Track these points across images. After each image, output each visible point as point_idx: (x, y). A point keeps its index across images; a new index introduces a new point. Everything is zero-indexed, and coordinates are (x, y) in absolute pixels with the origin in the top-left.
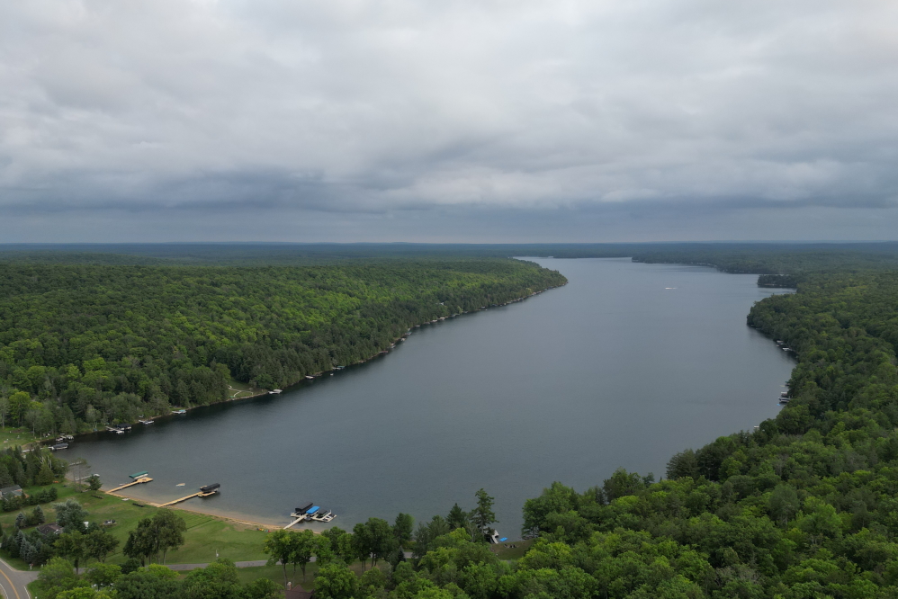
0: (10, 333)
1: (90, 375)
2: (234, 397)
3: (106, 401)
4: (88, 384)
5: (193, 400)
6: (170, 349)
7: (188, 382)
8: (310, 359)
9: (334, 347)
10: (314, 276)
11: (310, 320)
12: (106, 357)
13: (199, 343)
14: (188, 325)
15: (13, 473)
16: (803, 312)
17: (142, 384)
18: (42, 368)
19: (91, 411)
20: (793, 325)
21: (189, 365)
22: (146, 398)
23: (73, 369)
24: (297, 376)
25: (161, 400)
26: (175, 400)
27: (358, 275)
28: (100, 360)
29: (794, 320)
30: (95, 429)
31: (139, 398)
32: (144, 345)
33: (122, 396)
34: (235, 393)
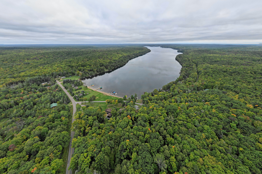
0: (78, 62)
1: (87, 69)
2: (105, 71)
3: (89, 72)
4: (87, 70)
5: (100, 72)
6: (97, 64)
7: (99, 69)
8: (115, 65)
9: (119, 63)
10: (117, 52)
11: (116, 59)
12: (89, 65)
13: (101, 63)
14: (100, 61)
15: (76, 84)
16: (183, 58)
17: (93, 70)
18: (81, 67)
19: (87, 74)
20: (182, 60)
21: (99, 67)
22: (94, 72)
23: (85, 67)
24: (114, 68)
25: (96, 72)
26: (98, 72)
27: (123, 51)
28: (88, 66)
29: (182, 59)
30: (87, 76)
31: (93, 72)
32: (94, 64)
33: (91, 72)
34: (106, 70)
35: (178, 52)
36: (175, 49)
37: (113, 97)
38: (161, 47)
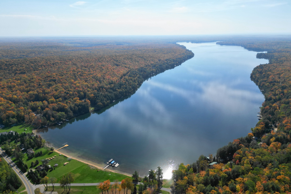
1: (51, 105)
3: (55, 114)
4: (50, 108)
7: (78, 106)
8: (113, 95)
9: (120, 90)
11: (115, 79)
13: (81, 91)
15: (30, 144)
17: (65, 108)
18: (37, 102)
19: (51, 118)
20: (265, 81)
21: (78, 100)
24: (109, 101)
25: (70, 113)
26: (74, 112)
28: (53, 99)
31: (64, 113)
33: (60, 113)
34: (91, 109)
35: (259, 56)
36: (250, 48)
37: (111, 172)
38: (217, 43)
